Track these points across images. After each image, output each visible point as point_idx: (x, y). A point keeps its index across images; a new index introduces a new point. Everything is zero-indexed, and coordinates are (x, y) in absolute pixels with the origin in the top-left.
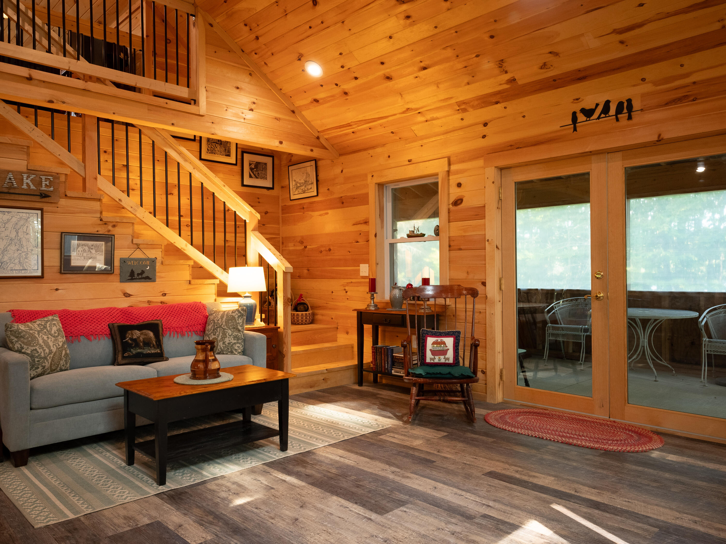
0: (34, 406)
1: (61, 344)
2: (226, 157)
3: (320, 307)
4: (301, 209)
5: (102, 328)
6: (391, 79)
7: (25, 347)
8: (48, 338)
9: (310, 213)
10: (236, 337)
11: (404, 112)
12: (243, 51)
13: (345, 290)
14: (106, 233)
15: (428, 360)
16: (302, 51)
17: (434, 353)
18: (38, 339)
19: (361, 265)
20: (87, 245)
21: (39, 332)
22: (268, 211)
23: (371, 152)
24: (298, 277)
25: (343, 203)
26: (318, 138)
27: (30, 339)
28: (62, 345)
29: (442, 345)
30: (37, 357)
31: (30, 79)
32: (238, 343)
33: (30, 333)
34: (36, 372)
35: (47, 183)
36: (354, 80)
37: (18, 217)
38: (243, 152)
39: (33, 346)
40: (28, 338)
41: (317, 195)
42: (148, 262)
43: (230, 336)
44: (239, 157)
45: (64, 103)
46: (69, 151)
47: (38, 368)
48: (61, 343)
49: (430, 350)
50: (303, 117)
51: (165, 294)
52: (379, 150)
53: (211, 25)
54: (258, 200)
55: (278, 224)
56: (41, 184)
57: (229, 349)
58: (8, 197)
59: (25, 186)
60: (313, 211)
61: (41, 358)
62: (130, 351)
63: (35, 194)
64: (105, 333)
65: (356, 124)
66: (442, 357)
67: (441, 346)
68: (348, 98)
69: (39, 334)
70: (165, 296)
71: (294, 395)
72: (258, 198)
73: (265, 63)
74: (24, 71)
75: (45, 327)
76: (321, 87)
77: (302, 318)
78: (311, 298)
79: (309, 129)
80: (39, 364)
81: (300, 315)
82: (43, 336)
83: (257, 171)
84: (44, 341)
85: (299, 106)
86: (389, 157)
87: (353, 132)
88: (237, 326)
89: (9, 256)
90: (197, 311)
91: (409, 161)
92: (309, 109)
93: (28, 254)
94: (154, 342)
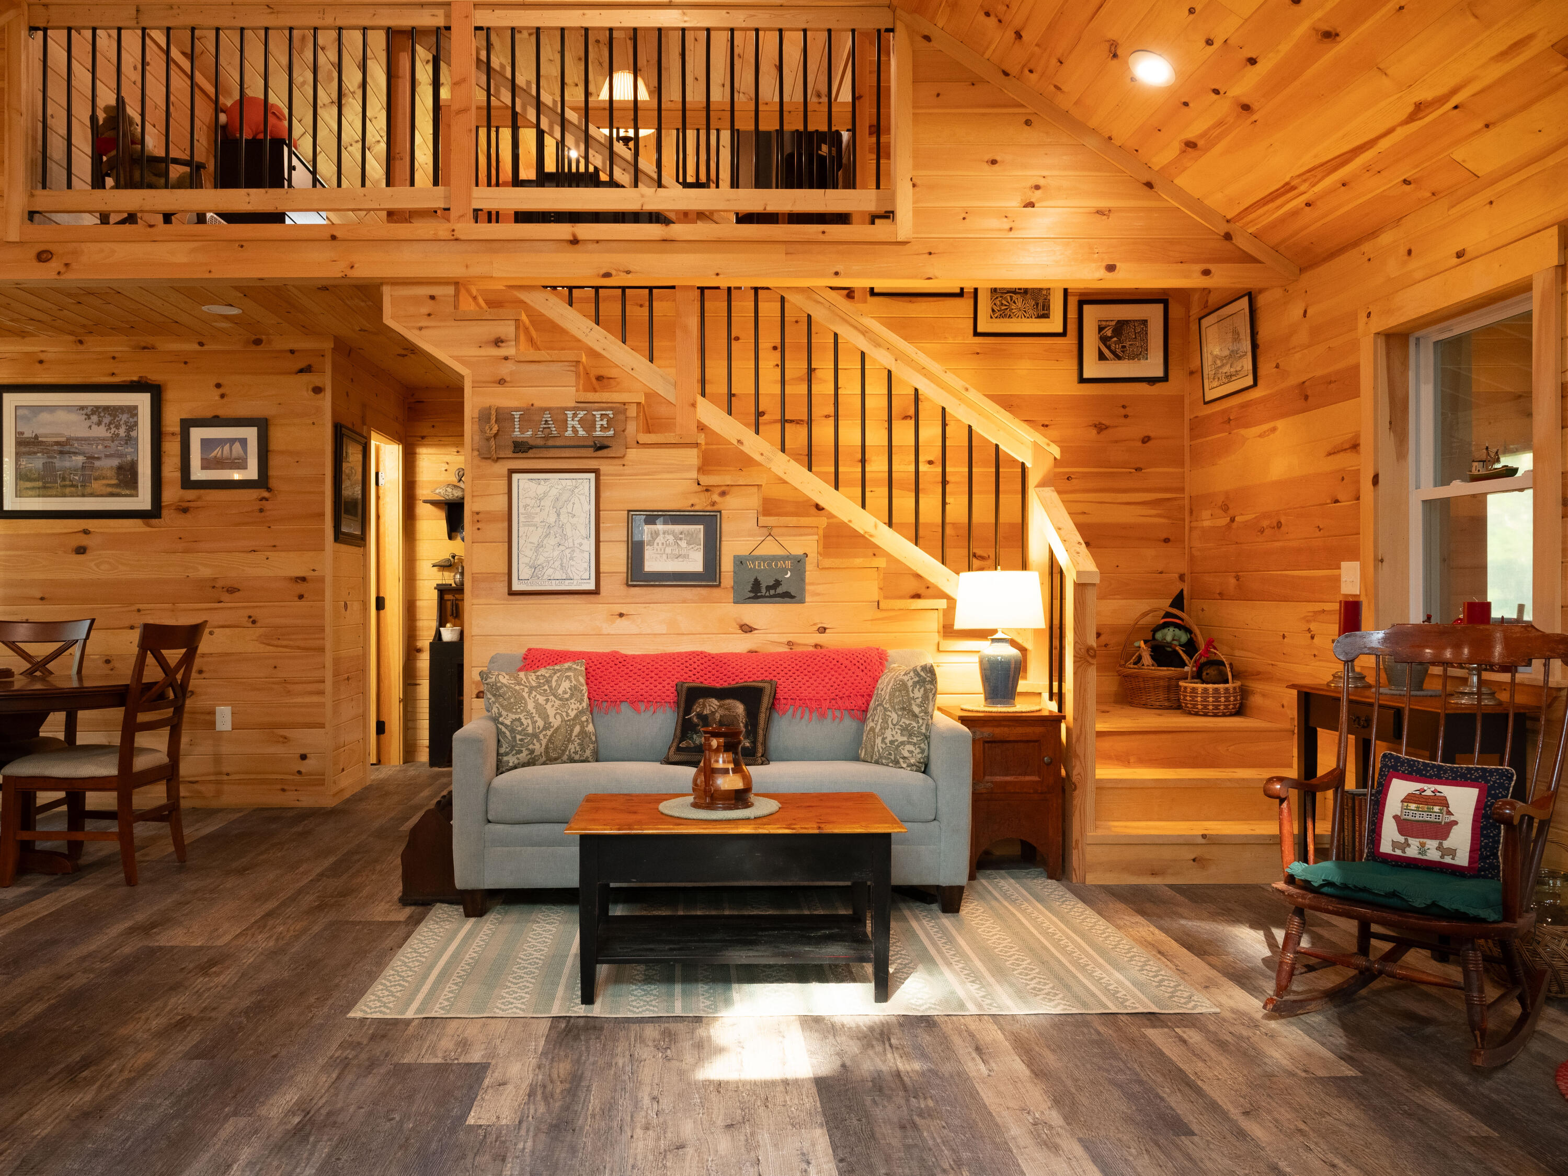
0: (490, 818)
1: (572, 714)
2: (1038, 320)
3: (1259, 673)
4: (1224, 423)
5: (664, 690)
6: (1337, 35)
7: (504, 713)
8: (547, 700)
9: (1242, 431)
10: (905, 730)
11: (1412, 118)
12: (1006, 74)
13: (1309, 631)
14: (709, 508)
15: (1386, 847)
16: (1112, 34)
17: (1404, 826)
18: (526, 701)
19: (1343, 564)
20: (673, 533)
21: (532, 689)
22: (1152, 434)
23: (1367, 247)
24: (1218, 597)
25: (1306, 398)
26: (1228, 237)
27: (512, 700)
28: (576, 716)
29: (1436, 809)
30: (520, 733)
31: (575, 241)
32: (909, 743)
33: (515, 690)
34: (518, 759)
35: (604, 422)
36: (1249, 67)
37: (560, 487)
38: (1081, 304)
39: (516, 713)
40: (509, 698)
41: (1255, 384)
42: (788, 564)
43: (894, 725)
44: (1072, 314)
45: (628, 272)
46: (651, 360)
47: (521, 752)
48: (575, 712)
49: (1396, 817)
50: (1179, 194)
51: (825, 629)
52: (1386, 238)
53: (927, 38)
54: (1123, 411)
55: (1182, 464)
56: (593, 426)
57: (890, 754)
58: (545, 453)
59: (569, 433)
60: (1247, 425)
61: (528, 735)
62: (691, 738)
63: (586, 444)
64: (668, 699)
65: (1305, 181)
66: (1432, 844)
67: (1429, 810)
68: (1255, 117)
69: (530, 693)
70: (824, 632)
71: (1095, 886)
72: (1124, 407)
73: (1056, 87)
74: (563, 230)
75: (548, 682)
76: (1186, 109)
77: (1205, 699)
78: (1242, 649)
79: (1198, 219)
80: (522, 746)
81: (1200, 691)
82: (538, 696)
83: (1120, 341)
84: (538, 706)
85: (1162, 168)
86: (1409, 252)
87: (1308, 205)
88: (910, 704)
89: (546, 555)
90: (862, 667)
91: (1459, 255)
92: (1185, 169)
93: (573, 551)
94: (741, 725)
